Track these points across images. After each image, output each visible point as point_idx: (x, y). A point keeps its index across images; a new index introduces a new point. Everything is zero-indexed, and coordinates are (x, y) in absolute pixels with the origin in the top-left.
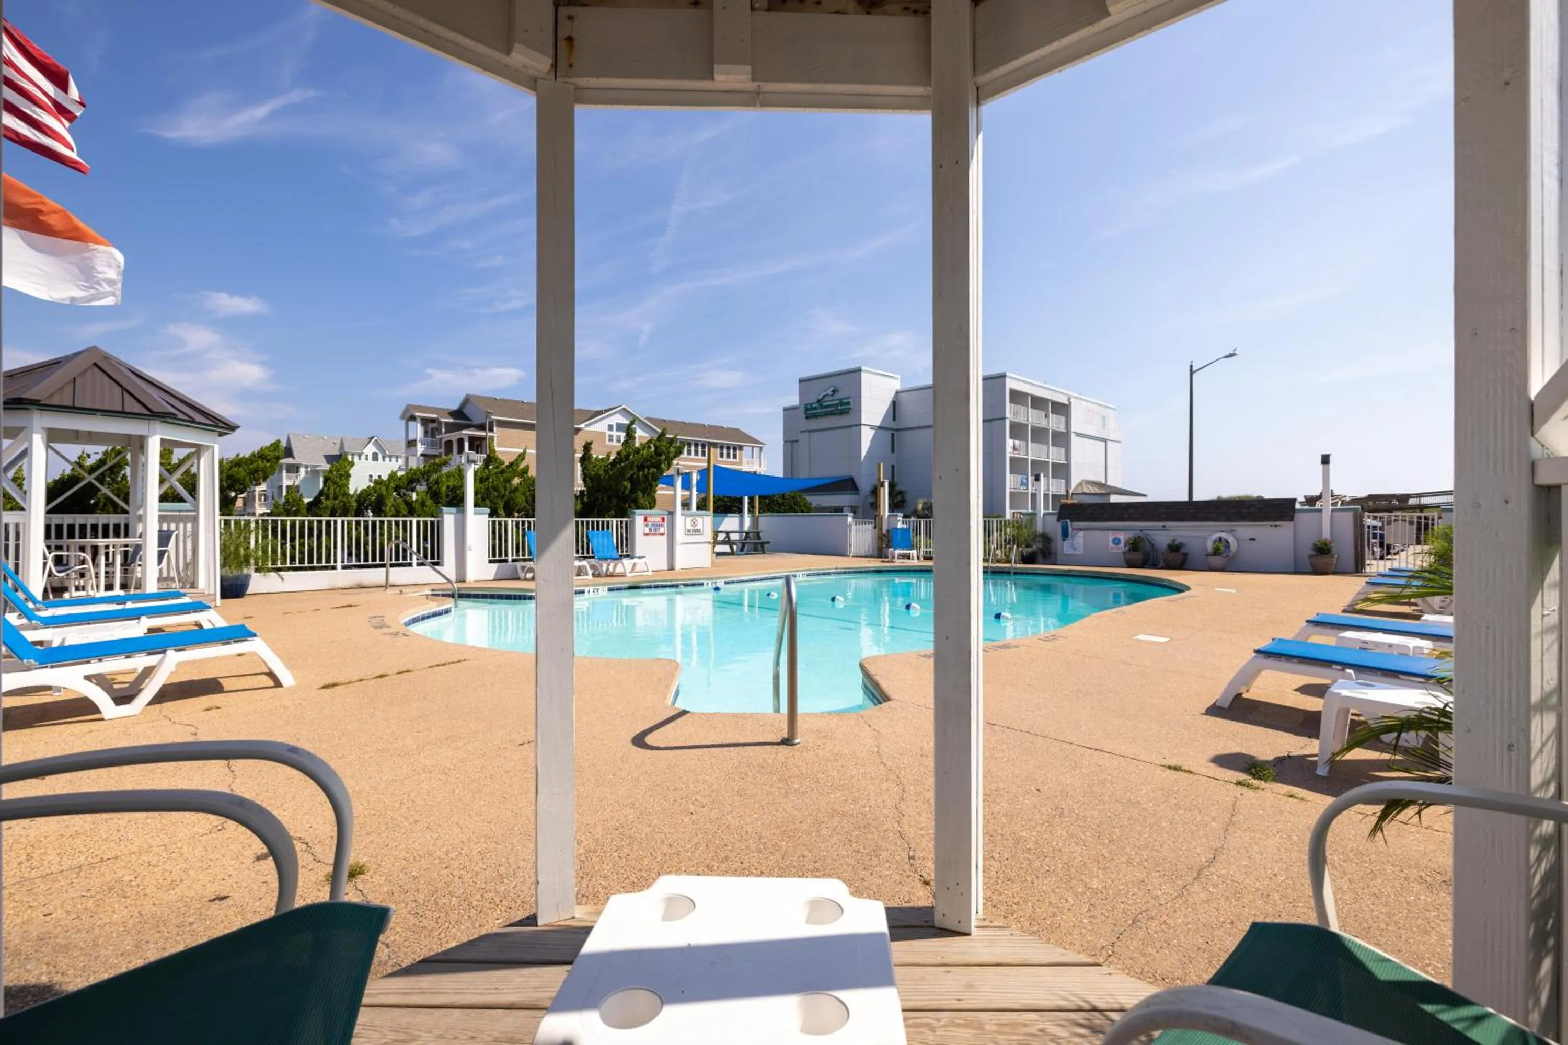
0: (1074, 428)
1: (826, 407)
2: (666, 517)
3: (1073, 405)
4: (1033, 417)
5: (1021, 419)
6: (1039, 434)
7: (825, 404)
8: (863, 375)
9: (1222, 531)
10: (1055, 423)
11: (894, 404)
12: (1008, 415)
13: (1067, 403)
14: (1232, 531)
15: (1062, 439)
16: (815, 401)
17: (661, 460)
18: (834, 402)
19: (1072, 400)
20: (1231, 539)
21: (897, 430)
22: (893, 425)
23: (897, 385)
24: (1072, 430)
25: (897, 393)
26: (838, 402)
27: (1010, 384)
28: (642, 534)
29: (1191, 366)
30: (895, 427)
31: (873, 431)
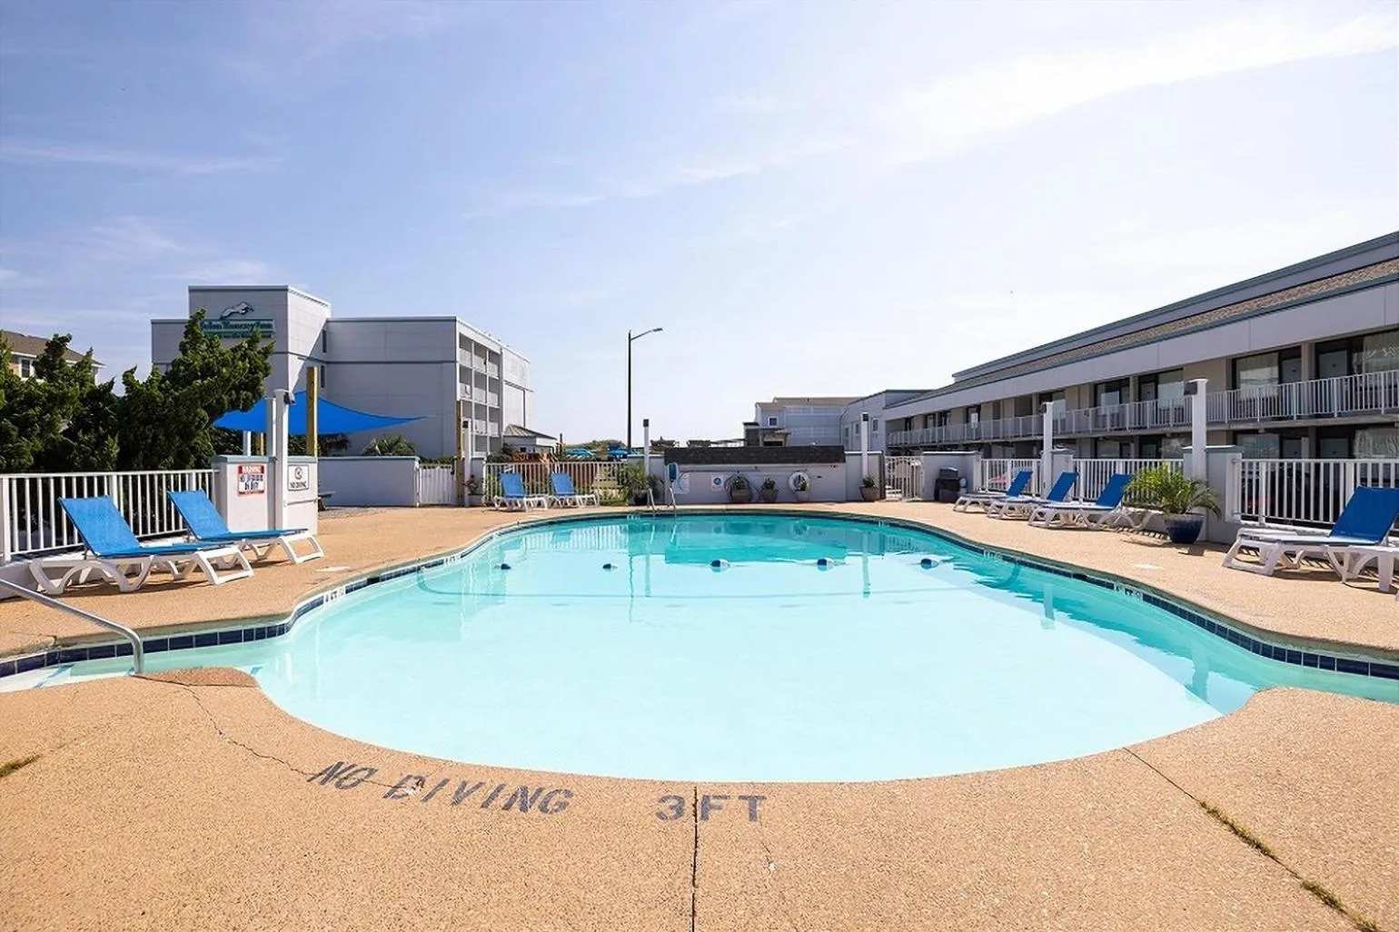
0: (506, 376)
1: (232, 327)
2: (265, 466)
3: (504, 356)
4: (476, 364)
5: (467, 364)
6: (481, 380)
7: (232, 323)
8: (289, 295)
9: (798, 471)
10: (491, 370)
11: (324, 332)
12: (458, 359)
13: (499, 352)
14: (805, 471)
15: (496, 386)
16: (219, 318)
17: (258, 377)
18: (250, 323)
19: (503, 351)
20: (806, 478)
21: (328, 363)
22: (322, 356)
23: (327, 313)
24: (504, 379)
25: (327, 321)
26: (254, 322)
27: (460, 329)
28: (236, 492)
29: (630, 335)
30: (326, 360)
31: (302, 362)
